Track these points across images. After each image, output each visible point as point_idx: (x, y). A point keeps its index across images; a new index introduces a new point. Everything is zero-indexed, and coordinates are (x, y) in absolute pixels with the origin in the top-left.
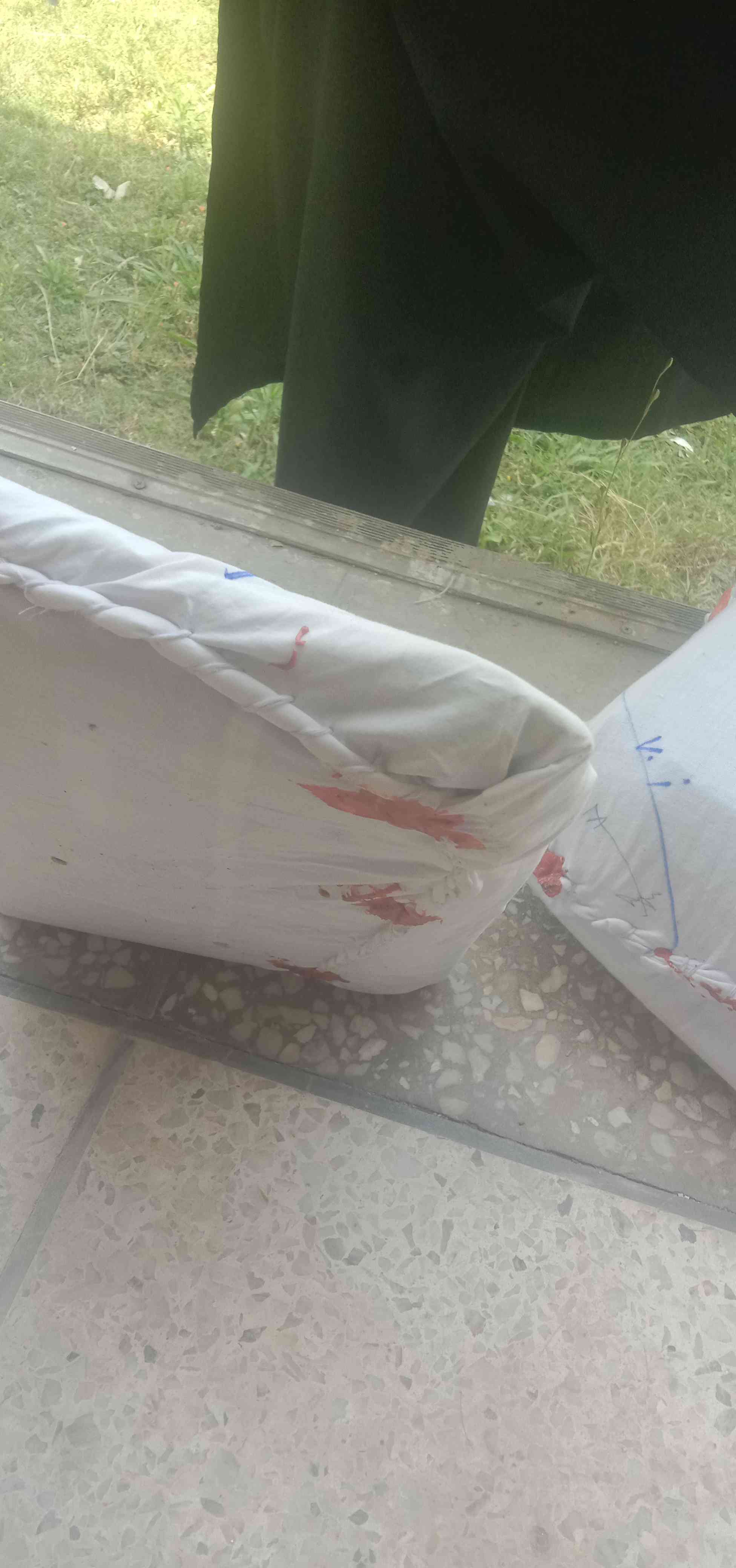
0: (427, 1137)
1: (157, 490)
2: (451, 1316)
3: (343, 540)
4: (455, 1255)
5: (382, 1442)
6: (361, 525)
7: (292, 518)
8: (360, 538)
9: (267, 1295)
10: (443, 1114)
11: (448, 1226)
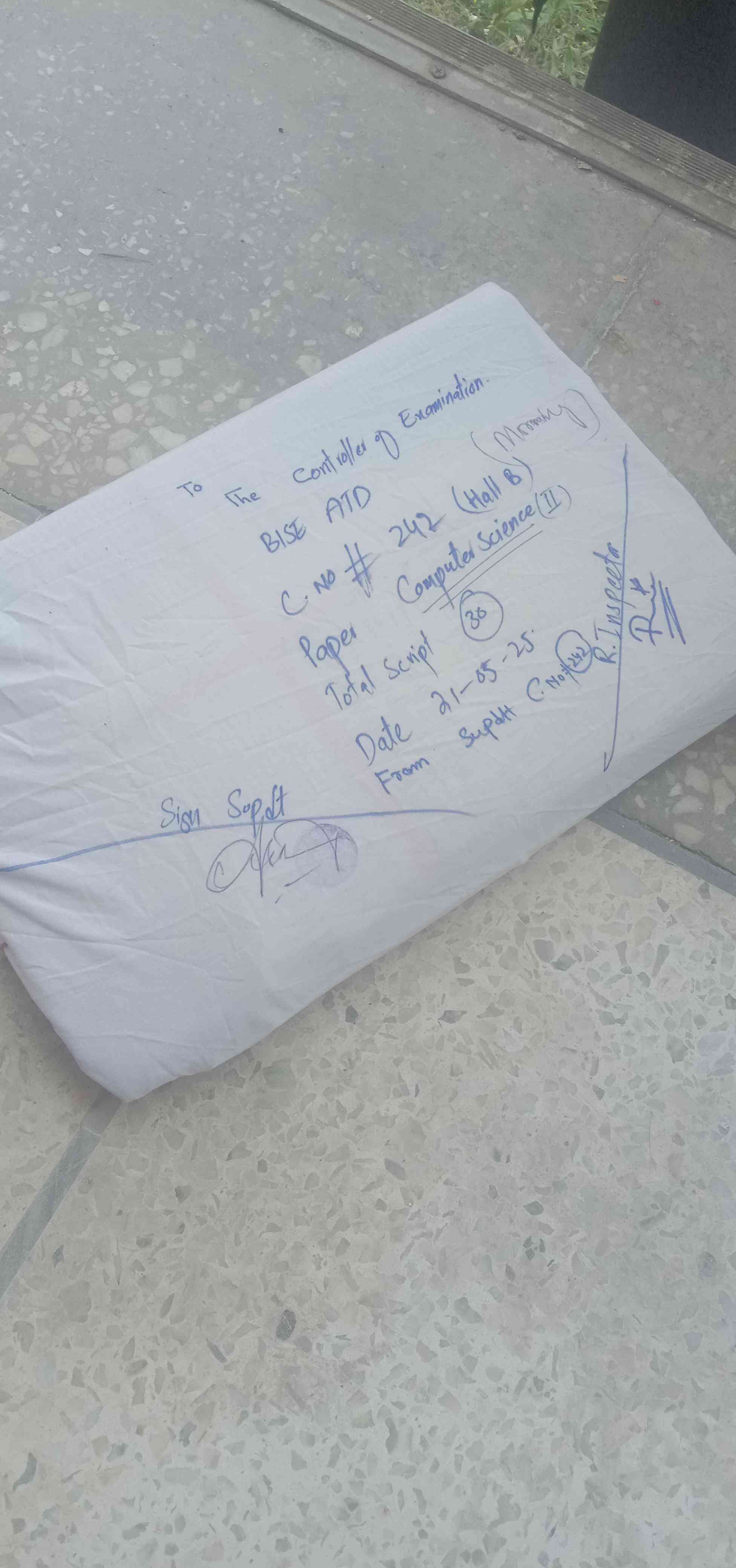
0: (655, 861)
1: (457, 82)
2: (654, 1038)
3: (663, 173)
4: (666, 981)
5: (567, 1143)
6: (686, 157)
7: (608, 137)
8: (682, 174)
9: (471, 982)
10: (675, 841)
11: (663, 951)
